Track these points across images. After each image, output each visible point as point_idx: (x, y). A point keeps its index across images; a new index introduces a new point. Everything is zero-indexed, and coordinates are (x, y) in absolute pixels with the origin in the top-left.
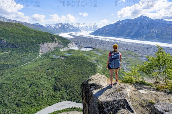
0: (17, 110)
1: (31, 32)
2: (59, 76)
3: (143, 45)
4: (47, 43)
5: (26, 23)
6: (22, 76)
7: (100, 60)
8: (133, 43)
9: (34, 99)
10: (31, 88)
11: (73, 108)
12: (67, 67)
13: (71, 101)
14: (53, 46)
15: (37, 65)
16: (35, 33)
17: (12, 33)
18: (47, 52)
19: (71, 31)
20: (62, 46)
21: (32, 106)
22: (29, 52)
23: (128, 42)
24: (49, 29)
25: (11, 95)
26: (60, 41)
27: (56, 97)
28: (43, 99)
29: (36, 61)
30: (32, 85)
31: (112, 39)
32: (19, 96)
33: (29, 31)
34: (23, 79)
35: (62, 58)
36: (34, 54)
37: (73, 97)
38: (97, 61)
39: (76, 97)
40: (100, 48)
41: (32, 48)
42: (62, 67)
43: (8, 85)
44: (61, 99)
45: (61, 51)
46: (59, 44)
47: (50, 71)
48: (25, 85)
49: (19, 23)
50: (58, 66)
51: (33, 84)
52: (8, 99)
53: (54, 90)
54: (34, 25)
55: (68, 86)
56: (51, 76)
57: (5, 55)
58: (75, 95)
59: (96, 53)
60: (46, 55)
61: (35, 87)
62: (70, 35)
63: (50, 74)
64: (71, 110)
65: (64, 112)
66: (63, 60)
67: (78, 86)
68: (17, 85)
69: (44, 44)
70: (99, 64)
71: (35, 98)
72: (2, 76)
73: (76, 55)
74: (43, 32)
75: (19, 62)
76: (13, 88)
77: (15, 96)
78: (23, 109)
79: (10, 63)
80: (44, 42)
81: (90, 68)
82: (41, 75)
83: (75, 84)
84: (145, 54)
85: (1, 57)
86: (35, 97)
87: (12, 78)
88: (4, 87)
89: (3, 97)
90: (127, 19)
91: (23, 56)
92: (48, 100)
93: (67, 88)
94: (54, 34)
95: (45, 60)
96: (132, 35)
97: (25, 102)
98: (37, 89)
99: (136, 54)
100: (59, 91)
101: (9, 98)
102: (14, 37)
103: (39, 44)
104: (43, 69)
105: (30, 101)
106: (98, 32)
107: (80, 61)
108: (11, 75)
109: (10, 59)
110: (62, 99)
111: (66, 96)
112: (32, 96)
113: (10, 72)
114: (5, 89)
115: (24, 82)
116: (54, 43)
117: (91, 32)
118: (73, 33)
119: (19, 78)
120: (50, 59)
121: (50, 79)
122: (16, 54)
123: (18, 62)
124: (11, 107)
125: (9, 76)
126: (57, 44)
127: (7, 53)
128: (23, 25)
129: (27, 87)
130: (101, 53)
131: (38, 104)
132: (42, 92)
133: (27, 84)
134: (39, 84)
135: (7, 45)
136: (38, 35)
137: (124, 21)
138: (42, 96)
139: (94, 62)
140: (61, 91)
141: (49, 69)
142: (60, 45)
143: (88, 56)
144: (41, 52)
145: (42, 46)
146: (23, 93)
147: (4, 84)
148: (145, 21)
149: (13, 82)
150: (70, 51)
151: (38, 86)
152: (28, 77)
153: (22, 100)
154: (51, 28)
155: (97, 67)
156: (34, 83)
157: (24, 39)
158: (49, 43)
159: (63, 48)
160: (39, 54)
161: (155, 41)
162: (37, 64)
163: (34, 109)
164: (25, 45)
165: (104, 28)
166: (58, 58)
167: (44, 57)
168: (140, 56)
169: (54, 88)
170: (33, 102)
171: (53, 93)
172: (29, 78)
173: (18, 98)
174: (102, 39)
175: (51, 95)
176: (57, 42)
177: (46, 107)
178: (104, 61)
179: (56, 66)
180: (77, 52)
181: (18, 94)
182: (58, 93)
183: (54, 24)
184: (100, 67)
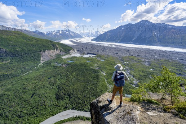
0: (19, 122)
1: (31, 40)
2: (62, 84)
3: (146, 49)
4: (48, 51)
5: (25, 30)
6: (23, 86)
7: (103, 66)
8: (135, 48)
9: (36, 110)
10: (33, 98)
11: (78, 116)
12: (69, 75)
13: (75, 110)
15: (39, 74)
16: (35, 40)
17: (11, 41)
18: (48, 60)
19: (72, 37)
20: (63, 53)
21: (35, 117)
22: (30, 61)
23: (130, 47)
24: (50, 36)
25: (12, 106)
26: (61, 49)
27: (59, 106)
28: (46, 109)
29: (38, 70)
30: (34, 95)
31: (114, 45)
32: (20, 107)
33: (29, 39)
34: (24, 89)
35: (64, 65)
36: (35, 62)
37: (77, 106)
39: (80, 106)
40: (103, 54)
41: (33, 57)
42: (65, 75)
43: (9, 96)
44: (64, 108)
45: (63, 59)
46: (60, 51)
47: (52, 79)
48: (27, 95)
49: (19, 31)
50: (60, 74)
52: (10, 111)
53: (57, 99)
54: (34, 32)
55: (71, 94)
56: (53, 85)
57: (5, 65)
58: (79, 103)
59: (98, 59)
60: (48, 64)
61: (37, 97)
62: (71, 41)
63: (52, 83)
64: (75, 119)
65: (68, 122)
66: (65, 68)
67: (82, 94)
68: (18, 96)
69: (45, 52)
70: (102, 71)
71: (37, 109)
72: (2, 87)
73: (78, 62)
74: (43, 40)
75: (19, 71)
76: (14, 99)
77: (17, 108)
78: (25, 121)
79: (11, 73)
80: (46, 50)
81: (93, 75)
82: (43, 85)
83: (79, 92)
84: (148, 59)
85: (1, 67)
86: (38, 108)
87: (12, 89)
88: (4, 99)
89: (4, 109)
90: (129, 24)
91: (23, 65)
92: (51, 110)
93: (70, 96)
94: (56, 41)
95: (46, 68)
96: (134, 40)
97: (27, 113)
98: (40, 99)
99: (139, 59)
100: (63, 100)
101: (10, 109)
102: (13, 46)
103: (40, 52)
104: (45, 78)
105: (32, 112)
106: (100, 38)
107: (82, 68)
108: (12, 85)
109: (10, 68)
110: (66, 108)
111: (69, 105)
112: (35, 107)
113: (11, 82)
114: (6, 100)
115: (25, 92)
116: (55, 50)
117: (93, 38)
118: (75, 40)
119: (21, 89)
120: (52, 67)
121: (52, 88)
122: (16, 63)
123: (18, 72)
124: (12, 119)
125: (10, 86)
126: (58, 52)
127: (7, 62)
128: (23, 32)
129: (28, 97)
130: (104, 59)
131: (41, 114)
132: (45, 102)
133: (29, 94)
134: (41, 93)
135: (7, 54)
136: (38, 42)
137: (125, 25)
138: (45, 106)
139: (97, 69)
140: (64, 100)
141: (51, 78)
143: (91, 63)
144: (42, 60)
145: (44, 54)
146: (25, 103)
147: (5, 95)
148: (147, 25)
149: (13, 92)
150: (72, 59)
151: (40, 96)
152: (30, 87)
153: (24, 111)
154: (51, 35)
155: (100, 74)
156: (35, 92)
157: (24, 48)
158: (50, 51)
159: (65, 55)
160: (40, 63)
161: (157, 45)
162: (38, 73)
163: (37, 120)
164: (26, 53)
165: (106, 34)
166: (60, 66)
167: (46, 65)
168: (143, 61)
169: (57, 97)
170: (35, 112)
171: (56, 103)
172: (31, 88)
173: (19, 110)
174: (104, 45)
175: (54, 105)
176: (58, 49)
177: (49, 117)
178: (107, 67)
179: (58, 74)
180: (79, 59)
181: (20, 105)
182: (61, 102)
183: (54, 31)
184: (103, 74)
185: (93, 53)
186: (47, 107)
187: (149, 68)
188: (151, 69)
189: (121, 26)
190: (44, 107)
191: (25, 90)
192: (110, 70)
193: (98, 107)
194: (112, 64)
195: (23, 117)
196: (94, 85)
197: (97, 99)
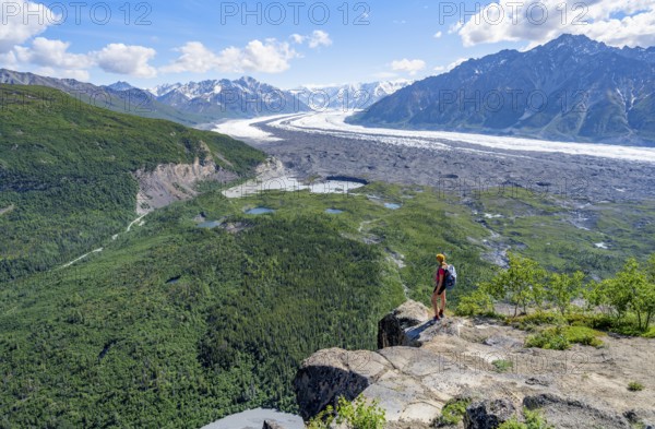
1: (98, 122)
2: (224, 303)
3: (577, 159)
4: (168, 167)
5: (74, 82)
6: (69, 311)
7: (392, 230)
8: (531, 153)
9: (121, 406)
10: (106, 357)
12: (255, 267)
13: (279, 410)
14: (193, 179)
15: (130, 260)
16: (114, 123)
17: (19, 127)
18: (167, 204)
20: (230, 176)
22: (92, 207)
23: (509, 151)
24: (174, 104)
25: (26, 390)
26: (220, 157)
27: (213, 394)
28: (160, 405)
29: (125, 243)
30: (112, 345)
31: (441, 141)
32: (57, 395)
33: (91, 117)
34: (72, 322)
35: (231, 226)
36: (116, 214)
37: (285, 393)
38: (382, 236)
40: (395, 178)
41: (104, 190)
42: (236, 264)
43: (11, 350)
44: (234, 402)
45: (227, 200)
46: (217, 168)
47: (184, 282)
48: (83, 346)
49: (48, 84)
50: (216, 262)
51: (115, 342)
52: (14, 409)
53: (206, 365)
54: (108, 89)
55: (261, 345)
56: (189, 308)
59: (374, 199)
60: (166, 219)
61: (124, 355)
62: (262, 126)
63: (183, 297)
66: (238, 236)
67: (305, 346)
68: (49, 349)
69: (153, 169)
70: (388, 249)
71: (124, 402)
73: (290, 215)
74: (148, 120)
75: (50, 249)
76: (32, 361)
77: (43, 397)
79: (17, 256)
80: (156, 161)
81: (353, 266)
82: (147, 305)
83: (293, 339)
84: (586, 200)
86: (127, 399)
87: (25, 321)
90: (505, 53)
91: (66, 226)
92: (179, 407)
93: (257, 353)
94: (197, 127)
95: (160, 239)
96: (528, 119)
97: (84, 420)
98: (133, 362)
99: (546, 202)
100: (227, 367)
101: (18, 403)
102: (27, 146)
103: (134, 171)
104: (154, 276)
106: (383, 111)
107: (308, 237)
108: (23, 307)
109: (12, 238)
110: (240, 402)
111: (256, 388)
112: (114, 394)
113: (17, 294)
115: (77, 335)
116: (197, 164)
117: (350, 112)
118: (276, 120)
119: (58, 320)
120: (181, 233)
121: (185, 320)
122: (36, 218)
123: (47, 251)
125: (14, 310)
126: (207, 170)
128: (63, 89)
129: (89, 354)
130: (397, 202)
131: (140, 425)
132: (154, 376)
133: (91, 343)
134: (141, 340)
137: (489, 58)
138: (155, 391)
139: (368, 240)
140: (234, 369)
141: (178, 278)
142: (221, 172)
143: (343, 216)
144: (144, 206)
145: (148, 178)
146: (76, 380)
148: (581, 56)
149: (29, 334)
150: (265, 198)
151: (135, 351)
152: (95, 314)
153: (73, 413)
154: (179, 101)
155: (380, 262)
156: (117, 336)
157: (71, 155)
158: (176, 167)
159: (236, 183)
160: (136, 216)
161: (626, 143)
162: (127, 259)
164: (76, 177)
165: (405, 93)
166: (216, 230)
167: (158, 224)
168: (565, 211)
169: (204, 356)
170: (118, 417)
171: (201, 379)
172: (98, 318)
173: (54, 405)
174: (400, 142)
175: (191, 387)
176: (208, 158)
178: (412, 233)
179: (208, 264)
180: (295, 202)
181: (55, 386)
182: (220, 376)
183: (191, 85)
184: (395, 262)
185: (351, 173)
186: (164, 395)
187: (589, 239)
188: (600, 245)
189: (472, 62)
190: (152, 396)
191: (73, 328)
192: (424, 245)
194: (430, 222)
196: (355, 308)
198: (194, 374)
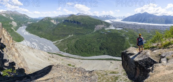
2: (104, 43)
4: (99, 25)
6: (86, 40)
7: (127, 34)
10: (89, 46)
12: (108, 39)
14: (101, 27)
19: (111, 19)
20: (106, 27)
26: (105, 24)
27: (101, 53)
32: (83, 48)
35: (106, 33)
36: (92, 30)
37: (111, 54)
38: (125, 35)
39: (113, 54)
42: (106, 38)
45: (105, 30)
47: (99, 39)
52: (79, 47)
56: (99, 42)
59: (125, 30)
60: (98, 31)
61: (91, 46)
62: (111, 21)
64: (109, 59)
66: (106, 35)
69: (97, 25)
70: (126, 37)
73: (113, 32)
75: (85, 33)
76: (81, 44)
79: (82, 33)
82: (94, 41)
83: (113, 48)
91: (87, 31)
93: (107, 49)
95: (97, 34)
96: (142, 21)
99: (145, 30)
100: (103, 50)
102: (85, 22)
104: (95, 38)
106: (126, 19)
107: (116, 35)
110: (104, 54)
111: (107, 53)
112: (89, 50)
115: (86, 42)
117: (122, 19)
118: (112, 20)
120: (99, 33)
125: (81, 38)
126: (103, 26)
129: (87, 45)
131: (91, 53)
132: (94, 49)
134: (93, 45)
137: (138, 14)
139: (124, 36)
143: (120, 33)
144: (95, 29)
146: (85, 47)
150: (110, 30)
155: (125, 39)
156: (90, 44)
159: (107, 28)
160: (94, 31)
162: (93, 35)
165: (128, 17)
166: (104, 33)
172: (89, 41)
174: (128, 23)
178: (130, 35)
179: (102, 37)
184: (128, 38)
186: (94, 51)
188: (151, 34)
189: (136, 14)
192: (131, 36)
193: (126, 54)
194: (132, 33)
195: (83, 51)
196: (122, 44)
197: (126, 50)
198: (99, 50)
